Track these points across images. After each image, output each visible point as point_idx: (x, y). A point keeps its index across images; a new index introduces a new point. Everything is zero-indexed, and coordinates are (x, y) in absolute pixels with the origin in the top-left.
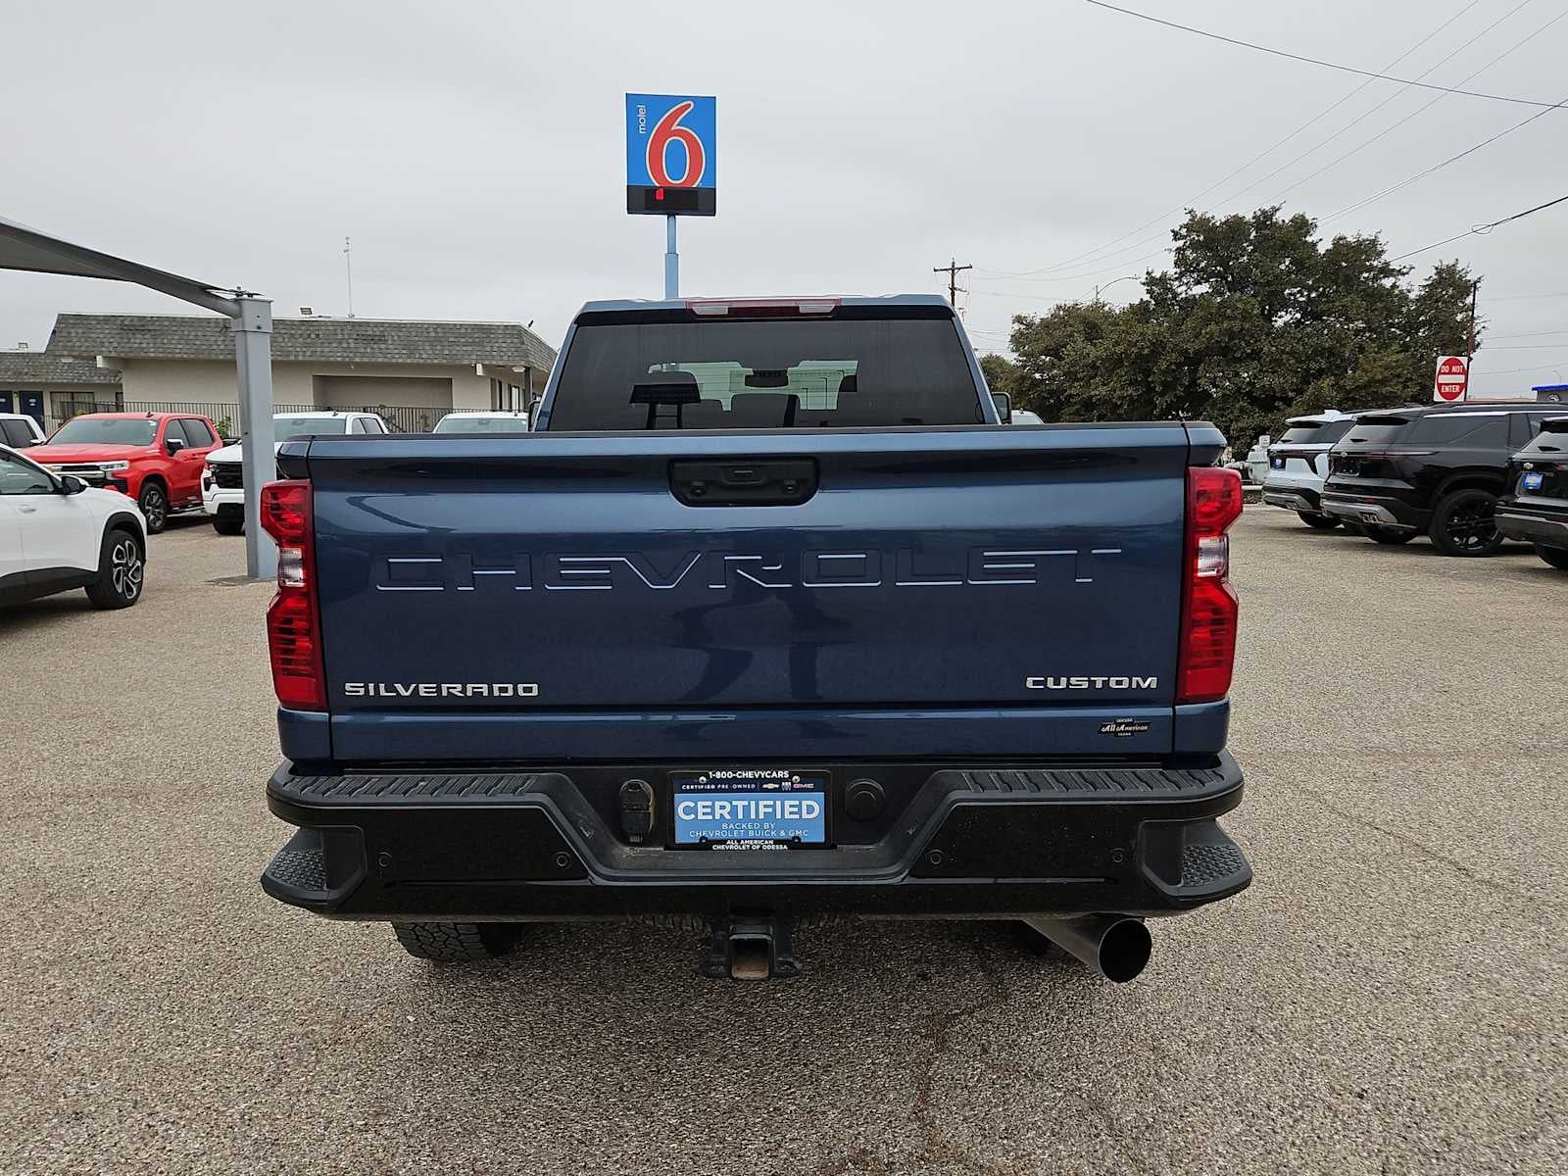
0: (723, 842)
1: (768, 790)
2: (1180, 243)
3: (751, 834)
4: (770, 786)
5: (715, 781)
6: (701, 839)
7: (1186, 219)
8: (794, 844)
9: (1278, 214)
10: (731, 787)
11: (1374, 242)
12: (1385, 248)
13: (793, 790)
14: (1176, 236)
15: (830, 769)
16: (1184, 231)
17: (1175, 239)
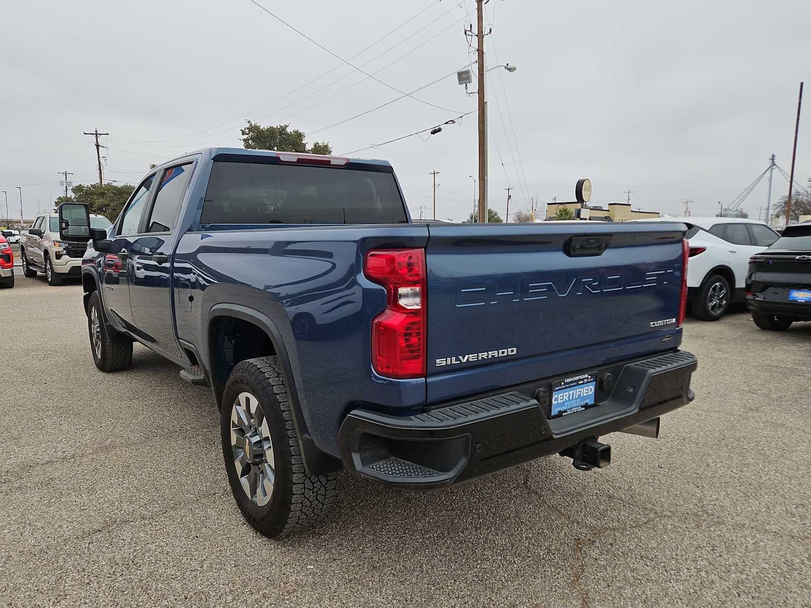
0: (566, 411)
1: (580, 384)
2: (245, 137)
3: (573, 405)
4: (581, 382)
5: (566, 384)
6: (559, 412)
7: (248, 125)
8: (586, 407)
9: (287, 128)
10: (570, 386)
11: (326, 146)
12: (331, 150)
13: (588, 382)
14: (243, 133)
15: (598, 370)
16: (247, 131)
17: (243, 134)
